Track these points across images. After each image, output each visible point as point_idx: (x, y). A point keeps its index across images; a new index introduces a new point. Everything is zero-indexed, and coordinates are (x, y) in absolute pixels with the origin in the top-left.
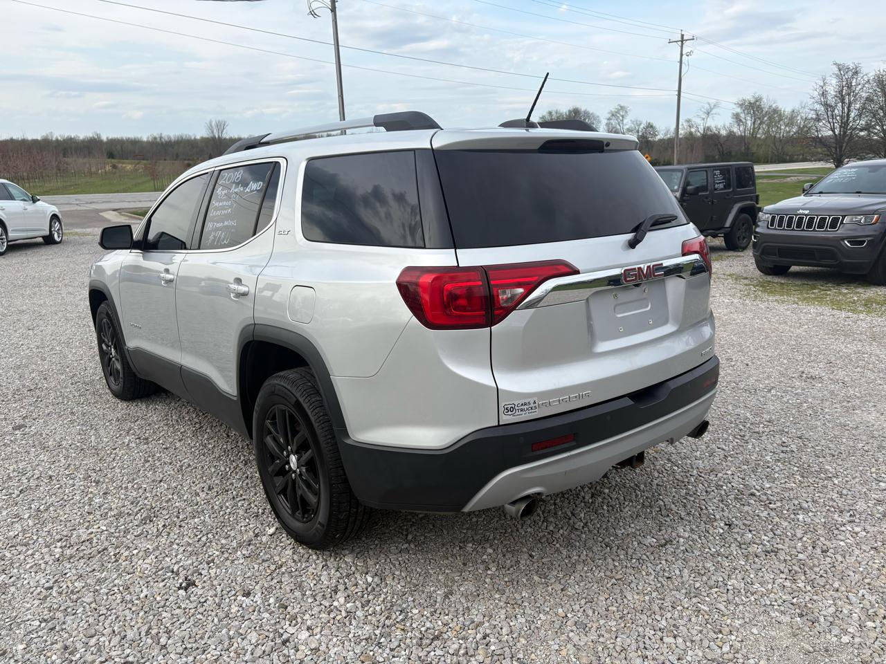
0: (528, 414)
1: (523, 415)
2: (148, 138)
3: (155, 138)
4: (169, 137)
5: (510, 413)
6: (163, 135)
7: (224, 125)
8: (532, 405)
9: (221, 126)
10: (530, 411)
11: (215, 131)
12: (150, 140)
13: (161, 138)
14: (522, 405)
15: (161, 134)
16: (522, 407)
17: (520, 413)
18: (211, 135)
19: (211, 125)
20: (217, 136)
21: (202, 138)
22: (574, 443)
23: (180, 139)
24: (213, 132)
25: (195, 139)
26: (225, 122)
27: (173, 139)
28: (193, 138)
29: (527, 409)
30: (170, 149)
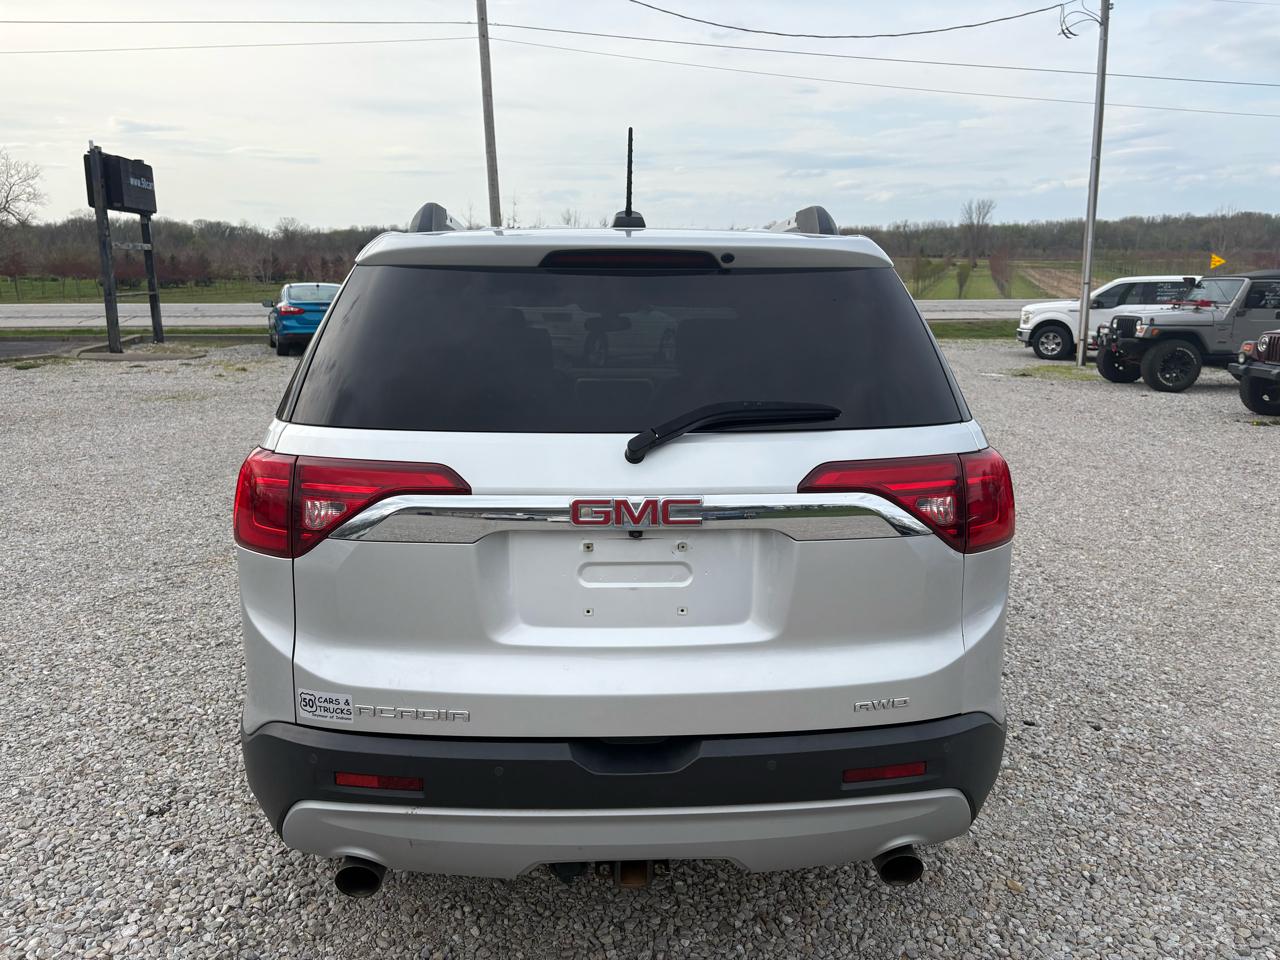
0: (335, 719)
1: (328, 719)
2: (889, 226)
3: (898, 227)
4: (917, 225)
5: (308, 708)
6: (908, 223)
7: (989, 206)
8: (342, 706)
9: (985, 208)
10: (340, 715)
11: (974, 216)
12: (891, 229)
13: (905, 226)
14: (326, 700)
15: (906, 221)
16: (326, 704)
17: (322, 713)
18: (966, 222)
19: (970, 208)
20: (975, 222)
21: (962, 225)
22: (420, 795)
23: (931, 227)
24: (971, 218)
25: (952, 228)
26: (991, 202)
27: (921, 227)
28: (948, 226)
29: (335, 711)
30: (915, 241)
